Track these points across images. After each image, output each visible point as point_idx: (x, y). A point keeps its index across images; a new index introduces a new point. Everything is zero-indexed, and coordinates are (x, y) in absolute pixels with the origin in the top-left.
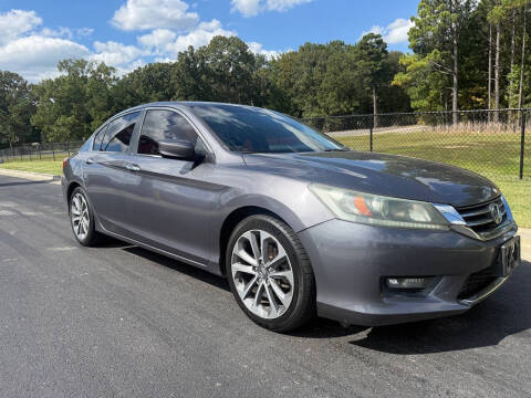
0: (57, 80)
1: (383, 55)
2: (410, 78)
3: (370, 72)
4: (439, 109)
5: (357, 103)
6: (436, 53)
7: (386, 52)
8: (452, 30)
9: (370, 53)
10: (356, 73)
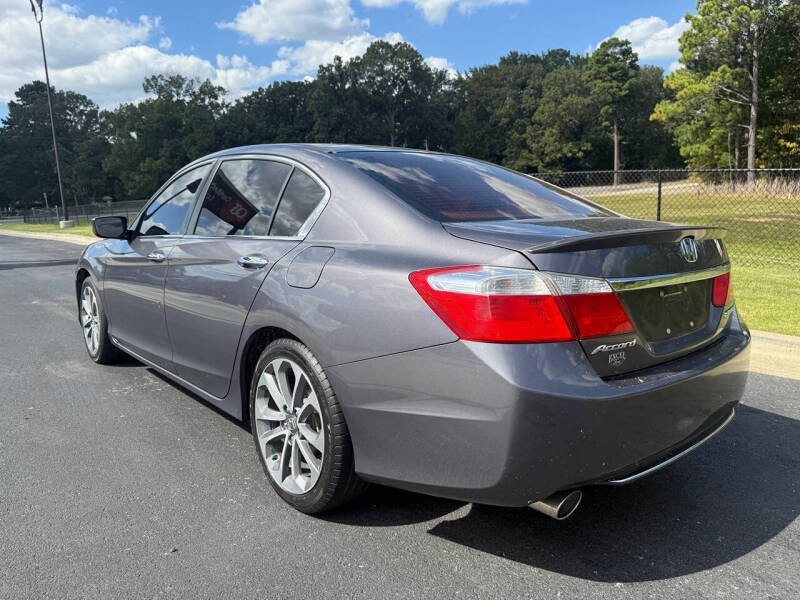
0: (141, 105)
1: (632, 72)
2: (680, 109)
3: (609, 98)
4: (726, 157)
5: (588, 146)
6: (724, 72)
7: (636, 68)
8: (751, 34)
9: (611, 70)
10: (588, 100)
